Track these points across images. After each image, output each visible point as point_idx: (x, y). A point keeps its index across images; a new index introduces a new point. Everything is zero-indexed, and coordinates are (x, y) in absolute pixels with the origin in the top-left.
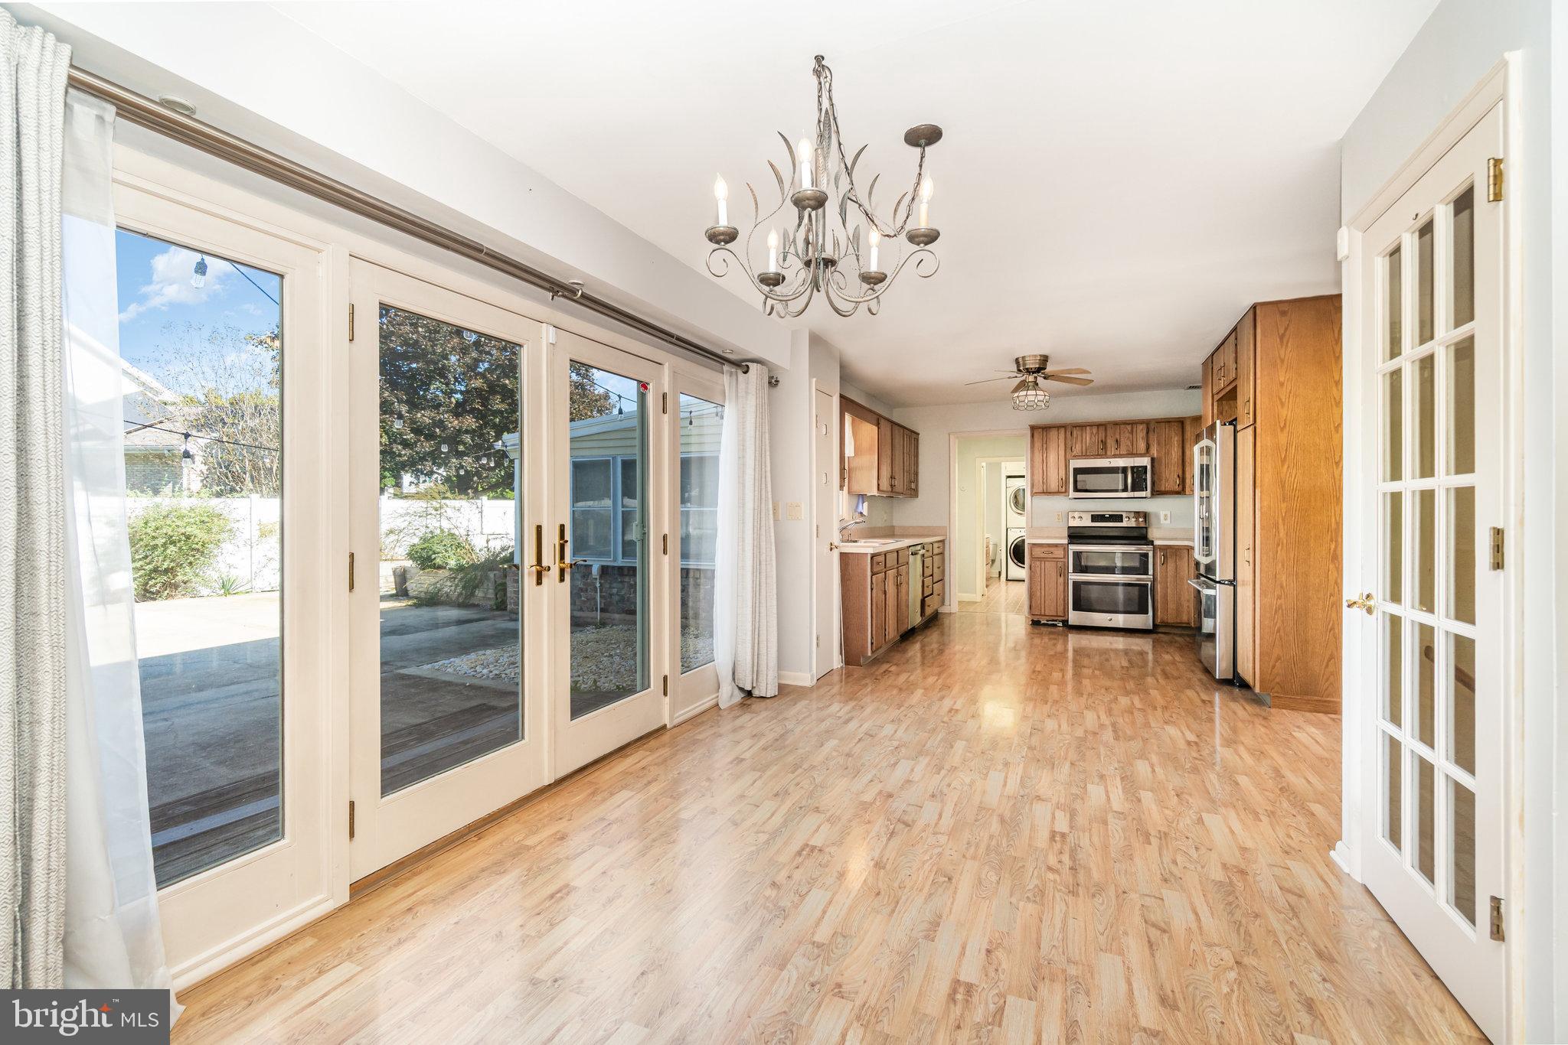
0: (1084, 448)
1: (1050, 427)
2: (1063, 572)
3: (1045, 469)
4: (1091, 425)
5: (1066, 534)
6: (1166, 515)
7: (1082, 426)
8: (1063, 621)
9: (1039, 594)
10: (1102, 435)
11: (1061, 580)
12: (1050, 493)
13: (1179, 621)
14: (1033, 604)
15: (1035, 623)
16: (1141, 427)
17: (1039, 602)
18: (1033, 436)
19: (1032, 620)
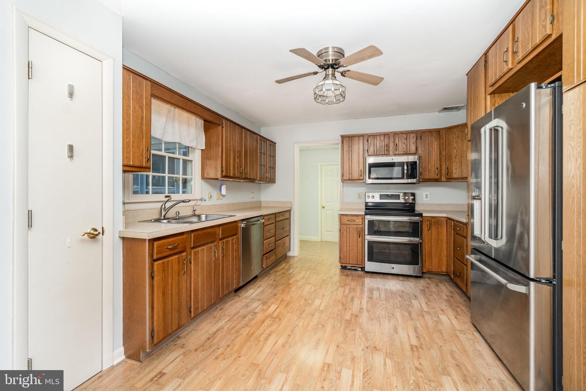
0: (375, 150)
1: (354, 137)
2: (361, 234)
3: (350, 164)
4: (379, 135)
5: (364, 207)
6: (427, 195)
7: (374, 136)
8: (361, 268)
9: (345, 249)
10: (386, 141)
11: (360, 239)
12: (353, 180)
13: (440, 271)
14: (342, 256)
15: (344, 268)
16: (412, 135)
17: (345, 254)
18: (343, 142)
19: (341, 266)
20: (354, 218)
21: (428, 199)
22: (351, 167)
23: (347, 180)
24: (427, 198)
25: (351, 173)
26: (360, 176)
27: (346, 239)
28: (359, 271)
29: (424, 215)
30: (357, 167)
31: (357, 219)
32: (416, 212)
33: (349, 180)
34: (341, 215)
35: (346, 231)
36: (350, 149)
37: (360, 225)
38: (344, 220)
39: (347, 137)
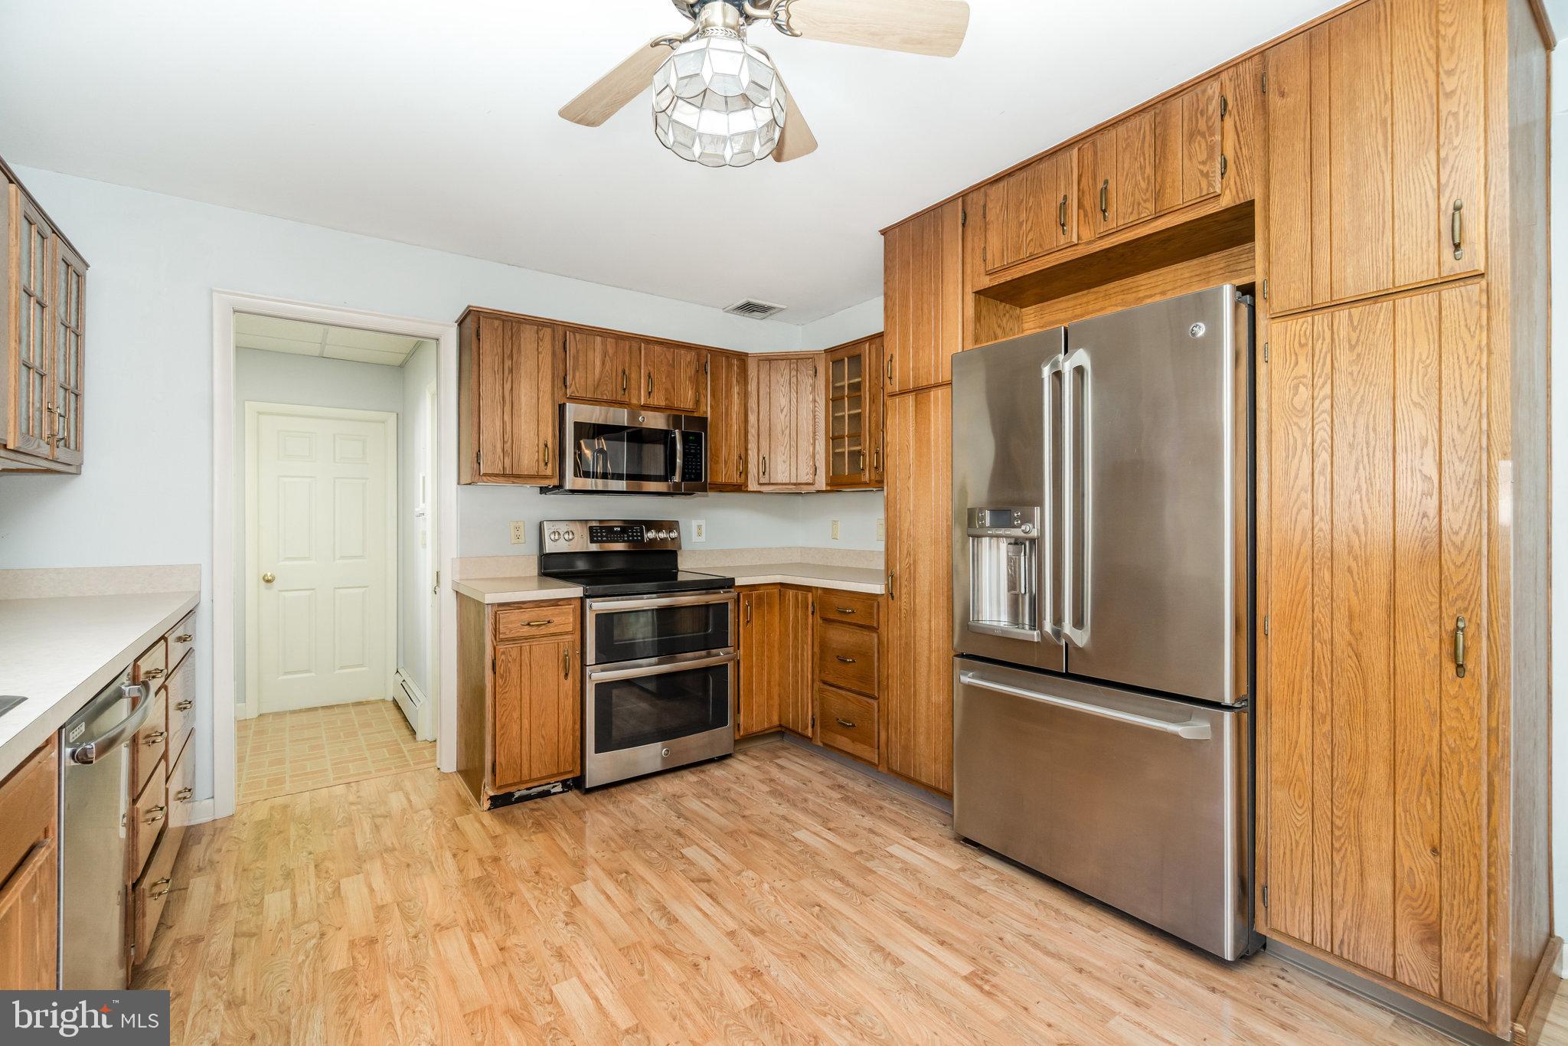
20: (547, 612)
21: (703, 539)
22: (508, 428)
23: (496, 475)
24: (699, 535)
25: (510, 451)
26: (542, 464)
27: (519, 694)
28: (555, 794)
29: (739, 582)
30: (532, 433)
31: (559, 615)
32: (681, 577)
33: (504, 475)
34: (501, 605)
35: (518, 665)
36: (508, 363)
37: (567, 633)
38: (511, 622)
39: (496, 319)
